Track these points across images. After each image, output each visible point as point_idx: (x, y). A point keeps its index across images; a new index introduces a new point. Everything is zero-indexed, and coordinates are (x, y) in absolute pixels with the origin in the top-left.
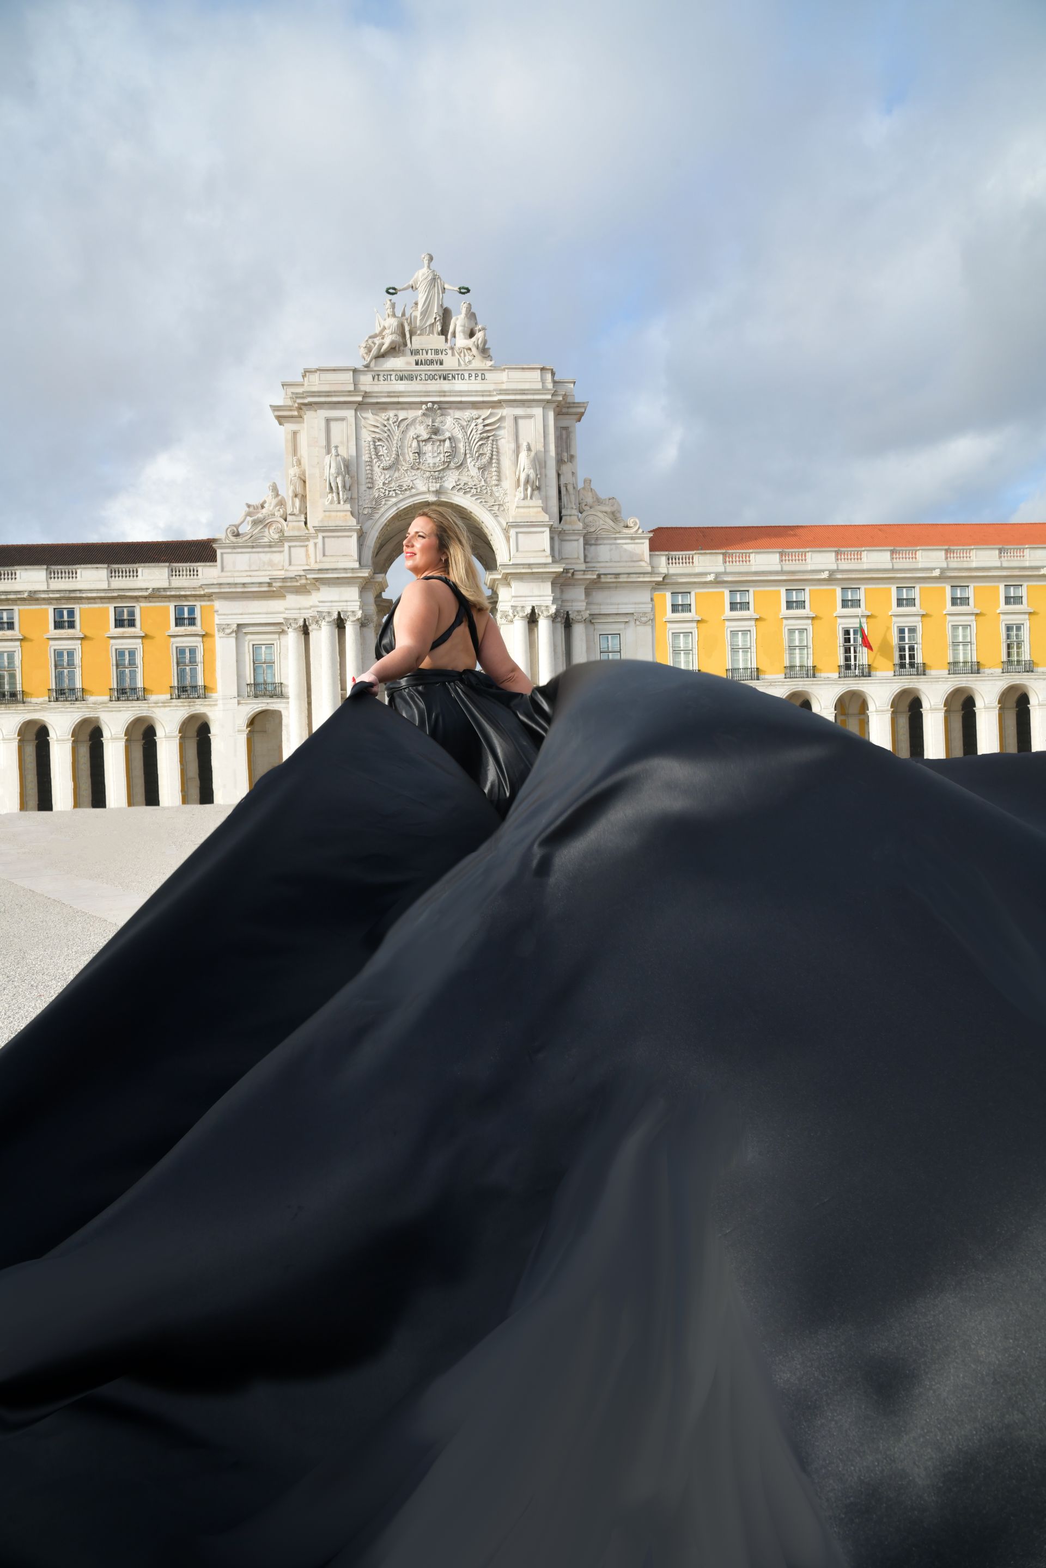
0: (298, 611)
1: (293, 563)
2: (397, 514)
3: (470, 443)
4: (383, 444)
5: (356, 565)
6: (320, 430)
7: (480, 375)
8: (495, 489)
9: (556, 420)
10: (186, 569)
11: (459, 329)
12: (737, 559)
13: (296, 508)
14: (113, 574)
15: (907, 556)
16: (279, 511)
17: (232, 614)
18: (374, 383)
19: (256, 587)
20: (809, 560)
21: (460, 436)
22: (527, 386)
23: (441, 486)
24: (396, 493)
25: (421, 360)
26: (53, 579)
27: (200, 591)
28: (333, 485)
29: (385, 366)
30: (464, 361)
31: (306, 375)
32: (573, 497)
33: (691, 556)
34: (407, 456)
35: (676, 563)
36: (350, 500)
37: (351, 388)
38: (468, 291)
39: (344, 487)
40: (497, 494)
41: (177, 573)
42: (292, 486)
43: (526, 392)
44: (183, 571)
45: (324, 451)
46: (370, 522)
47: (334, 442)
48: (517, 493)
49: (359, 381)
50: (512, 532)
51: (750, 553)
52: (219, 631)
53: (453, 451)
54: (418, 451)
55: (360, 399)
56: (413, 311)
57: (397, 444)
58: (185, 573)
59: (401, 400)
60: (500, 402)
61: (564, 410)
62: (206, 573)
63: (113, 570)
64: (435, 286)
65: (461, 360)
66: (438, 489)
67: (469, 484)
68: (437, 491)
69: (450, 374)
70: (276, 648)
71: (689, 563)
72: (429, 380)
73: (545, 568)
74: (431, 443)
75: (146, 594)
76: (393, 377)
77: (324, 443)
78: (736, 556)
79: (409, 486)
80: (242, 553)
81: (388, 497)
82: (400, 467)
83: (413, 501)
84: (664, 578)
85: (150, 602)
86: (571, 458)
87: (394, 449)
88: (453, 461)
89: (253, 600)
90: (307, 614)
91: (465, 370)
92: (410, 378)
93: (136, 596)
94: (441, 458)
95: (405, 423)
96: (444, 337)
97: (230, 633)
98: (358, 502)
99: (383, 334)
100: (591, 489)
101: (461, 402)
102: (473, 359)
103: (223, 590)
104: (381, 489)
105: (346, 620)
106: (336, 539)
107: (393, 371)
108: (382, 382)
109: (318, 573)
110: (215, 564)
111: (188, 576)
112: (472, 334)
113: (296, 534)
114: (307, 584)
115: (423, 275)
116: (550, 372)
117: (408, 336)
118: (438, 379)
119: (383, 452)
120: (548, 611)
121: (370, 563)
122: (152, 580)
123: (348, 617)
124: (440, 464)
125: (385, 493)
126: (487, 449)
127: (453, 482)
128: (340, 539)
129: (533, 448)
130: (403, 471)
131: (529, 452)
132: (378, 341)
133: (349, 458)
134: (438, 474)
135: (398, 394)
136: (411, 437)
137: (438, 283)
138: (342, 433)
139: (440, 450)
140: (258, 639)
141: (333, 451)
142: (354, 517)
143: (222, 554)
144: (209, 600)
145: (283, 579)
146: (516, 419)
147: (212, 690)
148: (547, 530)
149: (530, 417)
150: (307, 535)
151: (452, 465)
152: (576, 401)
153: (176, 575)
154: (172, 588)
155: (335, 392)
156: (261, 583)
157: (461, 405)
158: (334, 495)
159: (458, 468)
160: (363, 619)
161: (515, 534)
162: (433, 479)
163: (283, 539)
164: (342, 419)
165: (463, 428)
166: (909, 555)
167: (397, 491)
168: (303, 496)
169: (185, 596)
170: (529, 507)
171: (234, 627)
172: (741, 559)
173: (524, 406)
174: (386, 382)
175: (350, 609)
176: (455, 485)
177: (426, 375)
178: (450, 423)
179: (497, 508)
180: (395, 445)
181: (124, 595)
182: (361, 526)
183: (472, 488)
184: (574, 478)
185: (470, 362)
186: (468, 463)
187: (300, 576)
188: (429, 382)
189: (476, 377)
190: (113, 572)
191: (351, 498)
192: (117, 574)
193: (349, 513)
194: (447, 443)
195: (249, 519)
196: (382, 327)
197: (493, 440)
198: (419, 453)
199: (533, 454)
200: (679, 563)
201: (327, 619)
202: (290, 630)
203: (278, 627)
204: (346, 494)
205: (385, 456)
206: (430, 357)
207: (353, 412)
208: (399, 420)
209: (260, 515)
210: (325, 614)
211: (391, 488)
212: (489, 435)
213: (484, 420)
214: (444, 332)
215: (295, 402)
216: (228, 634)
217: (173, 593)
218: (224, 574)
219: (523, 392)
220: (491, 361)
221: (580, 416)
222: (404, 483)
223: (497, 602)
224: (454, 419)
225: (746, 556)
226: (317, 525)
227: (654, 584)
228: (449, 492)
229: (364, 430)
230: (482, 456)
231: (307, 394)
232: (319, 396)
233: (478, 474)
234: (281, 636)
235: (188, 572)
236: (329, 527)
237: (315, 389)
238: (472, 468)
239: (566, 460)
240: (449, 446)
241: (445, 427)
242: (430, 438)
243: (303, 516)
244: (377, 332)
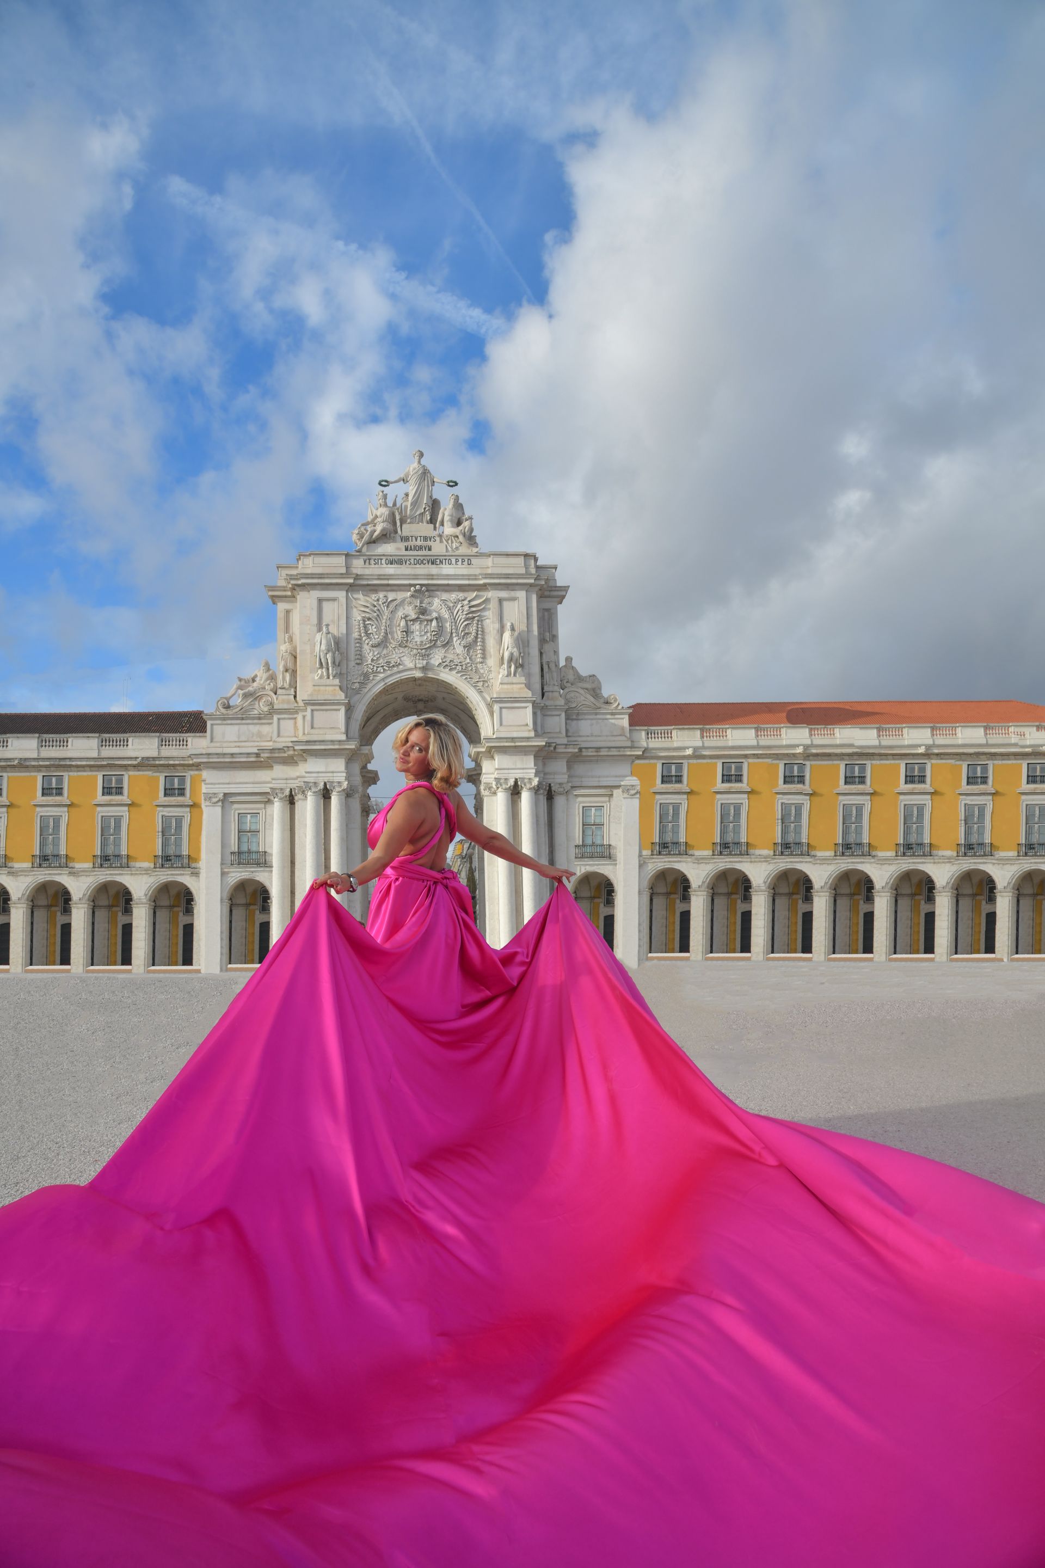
0: (285, 781)
1: (281, 734)
2: (384, 688)
3: (456, 623)
4: (372, 623)
5: (344, 737)
6: (312, 609)
7: (466, 560)
8: (479, 666)
9: (538, 602)
10: (176, 739)
11: (447, 518)
12: (715, 734)
13: (286, 682)
14: (104, 743)
16: (269, 684)
17: (219, 784)
18: (365, 566)
19: (244, 757)
21: (447, 616)
22: (510, 571)
23: (427, 663)
24: (384, 669)
25: (411, 546)
26: (44, 747)
27: (188, 760)
28: (323, 660)
29: (376, 551)
30: (452, 548)
31: (300, 558)
32: (555, 675)
33: (669, 731)
34: (395, 634)
35: (655, 738)
36: (338, 675)
37: (343, 571)
38: (456, 484)
39: (334, 663)
40: (482, 671)
41: (167, 743)
42: (283, 662)
43: (510, 576)
44: (173, 741)
45: (315, 629)
46: (358, 697)
47: (326, 620)
48: (501, 670)
49: (352, 565)
50: (496, 707)
51: (726, 729)
52: (205, 800)
53: (439, 630)
54: (406, 630)
55: (351, 581)
56: (404, 501)
57: (386, 623)
58: (174, 743)
59: (391, 582)
60: (485, 585)
61: (547, 593)
62: (196, 744)
63: (104, 739)
64: (425, 480)
65: (448, 547)
66: (425, 665)
67: (455, 661)
68: (423, 667)
69: (438, 559)
70: (261, 817)
71: (668, 737)
72: (418, 564)
73: (528, 741)
74: (419, 622)
75: (135, 763)
76: (383, 561)
77: (315, 621)
78: (713, 731)
79: (397, 663)
80: (231, 724)
81: (376, 672)
82: (388, 645)
83: (400, 677)
84: (643, 752)
85: (139, 771)
86: (554, 638)
87: (383, 628)
88: (440, 639)
89: (241, 770)
90: (294, 784)
91: (452, 556)
92: (400, 562)
93: (125, 765)
94: (427, 637)
95: (395, 603)
96: (432, 525)
97: (217, 802)
98: (347, 677)
99: (375, 522)
100: (573, 667)
101: (448, 585)
102: (460, 546)
103: (211, 760)
104: (369, 666)
105: (332, 791)
106: (324, 712)
107: (384, 555)
108: (373, 566)
109: (306, 745)
110: (205, 734)
111: (178, 746)
112: (459, 523)
113: (286, 706)
114: (295, 755)
115: (414, 469)
116: (533, 558)
117: (398, 524)
118: (427, 564)
119: (372, 630)
120: (531, 783)
121: (357, 735)
122: (141, 749)
123: (334, 788)
124: (427, 643)
125: (373, 668)
126: (473, 629)
127: (439, 659)
128: (329, 712)
129: (516, 628)
130: (391, 649)
131: (513, 632)
132: (370, 528)
133: (340, 635)
134: (425, 652)
135: (388, 577)
136: (400, 617)
137: (427, 476)
138: (334, 612)
139: (427, 629)
140: (243, 808)
141: (324, 629)
142: (344, 692)
143: (212, 725)
144: (197, 770)
145: (271, 750)
146: (501, 601)
147: (196, 860)
148: (530, 705)
149: (514, 599)
150: (296, 708)
151: (439, 643)
152: (558, 585)
153: (166, 745)
154: (162, 758)
155: (327, 574)
156: (248, 754)
157: (448, 588)
158: (324, 670)
159: (444, 646)
160: (348, 790)
161: (498, 708)
162: (420, 656)
163: (272, 711)
164: (334, 600)
165: (450, 609)
167: (385, 667)
168: (293, 670)
169: (174, 765)
170: (513, 683)
171: (221, 796)
172: (718, 734)
173: (508, 589)
174: (377, 566)
175: (336, 779)
176: (441, 661)
177: (414, 559)
178: (436, 605)
179: (482, 684)
180: (384, 624)
181: (113, 764)
182: (349, 700)
183: (457, 665)
184: (556, 656)
185: (457, 548)
186: (454, 642)
187: (288, 747)
188: (418, 566)
189: (462, 562)
190: (104, 742)
191: (340, 674)
192: (108, 743)
193: (338, 688)
194: (434, 623)
195: (241, 692)
196: (374, 515)
197: (478, 621)
198: (407, 632)
199: (516, 634)
200: (658, 738)
201: (313, 790)
202: (276, 799)
203: (264, 797)
204: (336, 670)
205: (374, 634)
206: (419, 543)
207: (344, 593)
208: (389, 600)
209: (250, 689)
210: (311, 784)
211: (379, 664)
212: (474, 615)
213: (469, 601)
214: (432, 521)
215: (289, 583)
216: (214, 803)
217: (161, 762)
218: (213, 744)
219: (507, 576)
220: (477, 547)
221: (561, 599)
222: (392, 660)
223: (480, 774)
224: (441, 600)
225: (723, 731)
226: (306, 698)
227: (634, 758)
228: (436, 668)
229: (355, 610)
230: (468, 635)
231: (300, 576)
232: (313, 578)
233: (464, 652)
234: (267, 806)
235: (178, 743)
236: (318, 700)
237: (309, 571)
238: (458, 646)
239: (548, 640)
240: (435, 625)
241: (433, 608)
242: (418, 618)
243: (293, 690)
244: (369, 520)
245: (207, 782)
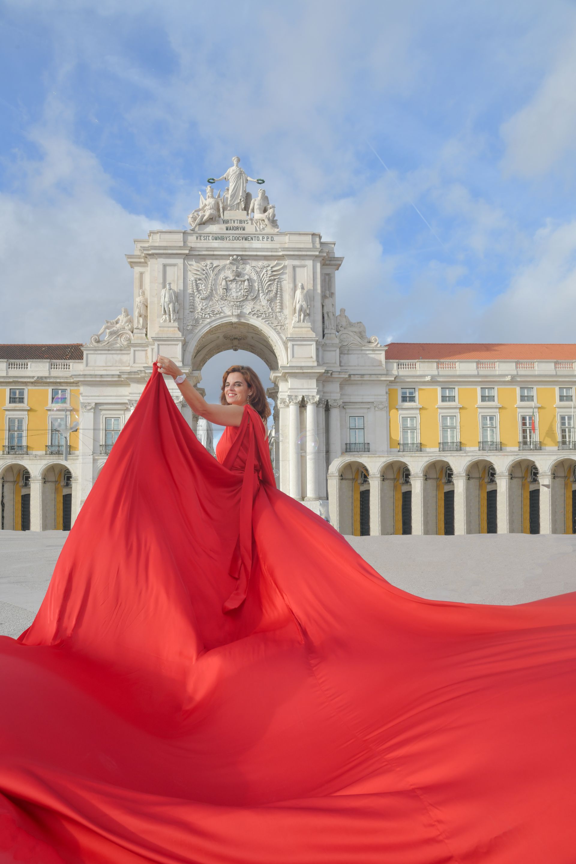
1: (136, 361)
2: (210, 330)
3: (262, 283)
4: (202, 283)
6: (159, 272)
7: (270, 238)
8: (278, 314)
9: (321, 269)
10: (62, 364)
11: (256, 207)
12: (447, 366)
13: (140, 324)
14: (10, 366)
15: (566, 366)
16: (128, 326)
17: (92, 396)
18: (197, 241)
19: (110, 378)
20: (497, 368)
21: (255, 278)
22: (302, 246)
23: (241, 312)
24: (210, 316)
25: (230, 227)
27: (70, 379)
28: (166, 309)
29: (205, 230)
30: (260, 228)
31: (150, 235)
32: (332, 321)
33: (414, 363)
34: (218, 291)
35: (403, 368)
36: (178, 320)
37: (182, 244)
38: (264, 182)
39: (174, 310)
40: (280, 318)
41: (55, 367)
42: (138, 309)
43: (301, 250)
44: (59, 365)
45: (161, 286)
46: (192, 335)
48: (294, 318)
49: (188, 240)
50: (290, 344)
51: (455, 362)
52: (82, 407)
54: (226, 288)
55: (187, 252)
56: (226, 194)
57: (212, 283)
58: (60, 367)
59: (216, 253)
60: (283, 256)
61: (327, 262)
62: (76, 368)
63: (11, 363)
64: (241, 178)
65: (257, 228)
66: (239, 313)
67: (261, 311)
68: (238, 315)
69: (249, 236)
70: (121, 421)
71: (413, 368)
73: (312, 369)
74: (235, 282)
75: (32, 380)
76: (210, 238)
77: (161, 280)
78: (446, 364)
79: (219, 311)
80: (101, 354)
81: (204, 318)
82: (213, 298)
83: (222, 322)
84: (395, 378)
85: (35, 386)
86: (332, 295)
87: (209, 286)
89: (107, 387)
91: (260, 234)
92: (222, 238)
93: (25, 382)
94: (241, 293)
95: (218, 268)
96: (246, 212)
97: (90, 409)
98: (183, 321)
99: (205, 209)
101: (256, 256)
102: (266, 227)
103: (86, 379)
104: (200, 313)
106: (167, 346)
107: (211, 233)
108: (203, 241)
110: (82, 361)
111: (63, 369)
112: (265, 211)
113: (139, 342)
114: (145, 376)
115: (233, 171)
116: (318, 236)
117: (221, 210)
118: (242, 240)
119: (202, 287)
120: (314, 399)
121: (190, 363)
122: (37, 371)
124: (241, 297)
125: (202, 315)
126: (274, 288)
127: (249, 309)
128: (170, 346)
129: (305, 288)
130: (215, 301)
131: (303, 290)
132: (201, 213)
133: (179, 291)
134: (240, 304)
135: (213, 249)
136: (222, 278)
137: (243, 176)
138: (174, 274)
139: (241, 288)
140: (109, 414)
141: (168, 286)
142: (180, 332)
143: (87, 354)
144: (76, 386)
145: (129, 372)
146: (294, 267)
147: (76, 448)
148: (314, 343)
149: (304, 266)
150: (147, 343)
151: (249, 297)
152: (336, 256)
154: (51, 377)
155: (170, 247)
156: (113, 375)
157: (257, 258)
158: (167, 316)
159: (253, 300)
160: (184, 402)
161: (291, 345)
162: (235, 307)
163: (130, 345)
164: (174, 265)
165: (258, 273)
166: (567, 365)
167: (210, 314)
168: (145, 316)
169: (60, 383)
170: (302, 327)
171: (93, 405)
172: (449, 366)
173: (300, 259)
174: (205, 241)
176: (250, 311)
177: (233, 237)
178: (248, 269)
179: (280, 328)
180: (210, 283)
181: (17, 381)
182: (184, 338)
183: (262, 314)
184: (333, 308)
185: (263, 229)
186: (261, 297)
187: (141, 371)
188: (235, 241)
189: (267, 239)
190: (11, 365)
191: (179, 319)
192: (13, 366)
193: (177, 329)
194: (246, 283)
195: (108, 331)
196: (204, 204)
197: (278, 282)
198: (227, 289)
199: (305, 291)
200: (406, 368)
203: (124, 406)
204: (175, 316)
205: (203, 290)
206: (236, 225)
207: (182, 261)
208: (214, 266)
209: (115, 328)
211: (206, 312)
212: (275, 278)
213: (272, 268)
214: (246, 208)
215: (142, 253)
217: (51, 380)
218: (88, 368)
219: (299, 249)
220: (278, 228)
221: (338, 266)
222: (215, 309)
223: (277, 392)
224: (252, 266)
225: (453, 364)
226: (154, 336)
227: (388, 382)
228: (247, 316)
229: (189, 273)
230: (270, 292)
231: (151, 248)
232: (159, 249)
233: (267, 304)
234: (126, 412)
235: (63, 366)
236: (162, 338)
237: (157, 244)
238: (263, 300)
239: (328, 296)
240: (247, 285)
241: (245, 272)
242: (234, 279)
243: (145, 330)
244: (201, 207)
245: (83, 395)
